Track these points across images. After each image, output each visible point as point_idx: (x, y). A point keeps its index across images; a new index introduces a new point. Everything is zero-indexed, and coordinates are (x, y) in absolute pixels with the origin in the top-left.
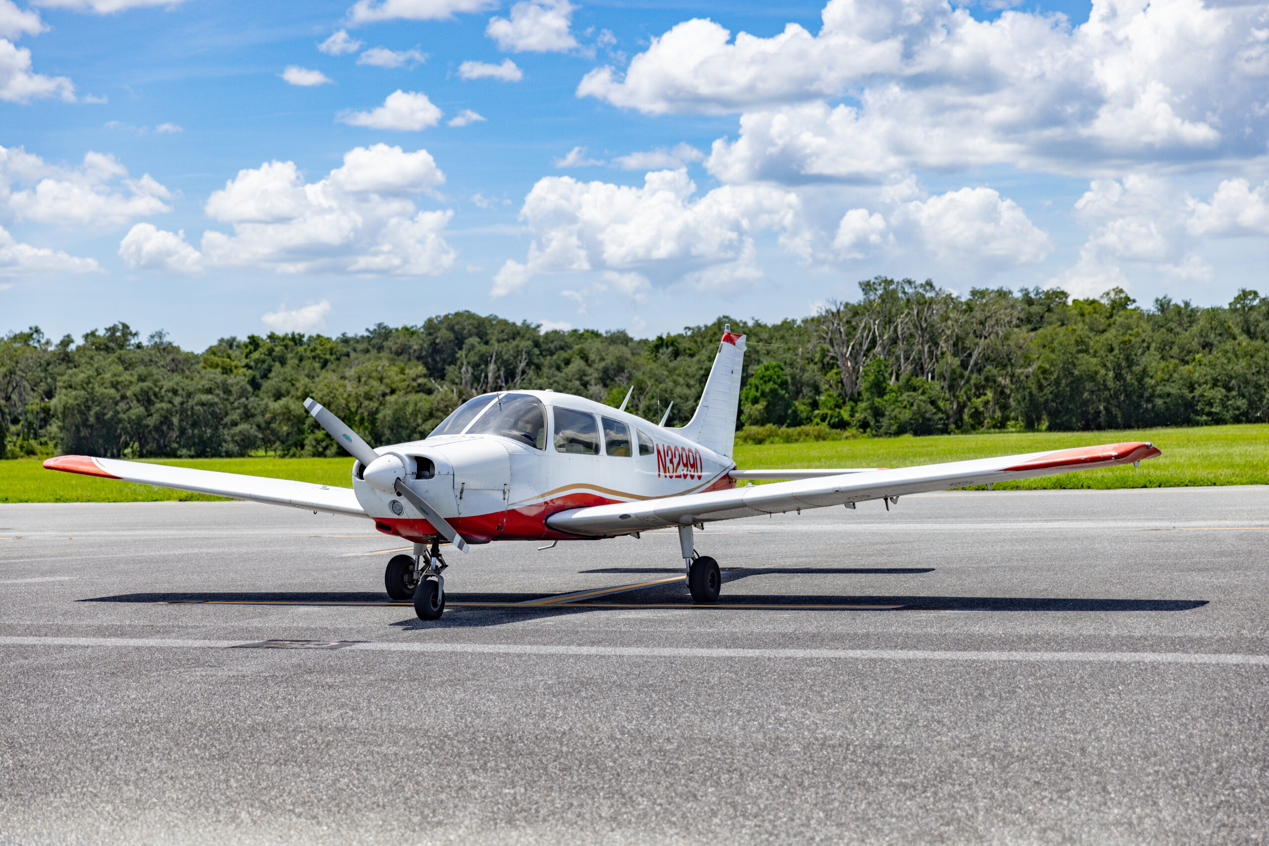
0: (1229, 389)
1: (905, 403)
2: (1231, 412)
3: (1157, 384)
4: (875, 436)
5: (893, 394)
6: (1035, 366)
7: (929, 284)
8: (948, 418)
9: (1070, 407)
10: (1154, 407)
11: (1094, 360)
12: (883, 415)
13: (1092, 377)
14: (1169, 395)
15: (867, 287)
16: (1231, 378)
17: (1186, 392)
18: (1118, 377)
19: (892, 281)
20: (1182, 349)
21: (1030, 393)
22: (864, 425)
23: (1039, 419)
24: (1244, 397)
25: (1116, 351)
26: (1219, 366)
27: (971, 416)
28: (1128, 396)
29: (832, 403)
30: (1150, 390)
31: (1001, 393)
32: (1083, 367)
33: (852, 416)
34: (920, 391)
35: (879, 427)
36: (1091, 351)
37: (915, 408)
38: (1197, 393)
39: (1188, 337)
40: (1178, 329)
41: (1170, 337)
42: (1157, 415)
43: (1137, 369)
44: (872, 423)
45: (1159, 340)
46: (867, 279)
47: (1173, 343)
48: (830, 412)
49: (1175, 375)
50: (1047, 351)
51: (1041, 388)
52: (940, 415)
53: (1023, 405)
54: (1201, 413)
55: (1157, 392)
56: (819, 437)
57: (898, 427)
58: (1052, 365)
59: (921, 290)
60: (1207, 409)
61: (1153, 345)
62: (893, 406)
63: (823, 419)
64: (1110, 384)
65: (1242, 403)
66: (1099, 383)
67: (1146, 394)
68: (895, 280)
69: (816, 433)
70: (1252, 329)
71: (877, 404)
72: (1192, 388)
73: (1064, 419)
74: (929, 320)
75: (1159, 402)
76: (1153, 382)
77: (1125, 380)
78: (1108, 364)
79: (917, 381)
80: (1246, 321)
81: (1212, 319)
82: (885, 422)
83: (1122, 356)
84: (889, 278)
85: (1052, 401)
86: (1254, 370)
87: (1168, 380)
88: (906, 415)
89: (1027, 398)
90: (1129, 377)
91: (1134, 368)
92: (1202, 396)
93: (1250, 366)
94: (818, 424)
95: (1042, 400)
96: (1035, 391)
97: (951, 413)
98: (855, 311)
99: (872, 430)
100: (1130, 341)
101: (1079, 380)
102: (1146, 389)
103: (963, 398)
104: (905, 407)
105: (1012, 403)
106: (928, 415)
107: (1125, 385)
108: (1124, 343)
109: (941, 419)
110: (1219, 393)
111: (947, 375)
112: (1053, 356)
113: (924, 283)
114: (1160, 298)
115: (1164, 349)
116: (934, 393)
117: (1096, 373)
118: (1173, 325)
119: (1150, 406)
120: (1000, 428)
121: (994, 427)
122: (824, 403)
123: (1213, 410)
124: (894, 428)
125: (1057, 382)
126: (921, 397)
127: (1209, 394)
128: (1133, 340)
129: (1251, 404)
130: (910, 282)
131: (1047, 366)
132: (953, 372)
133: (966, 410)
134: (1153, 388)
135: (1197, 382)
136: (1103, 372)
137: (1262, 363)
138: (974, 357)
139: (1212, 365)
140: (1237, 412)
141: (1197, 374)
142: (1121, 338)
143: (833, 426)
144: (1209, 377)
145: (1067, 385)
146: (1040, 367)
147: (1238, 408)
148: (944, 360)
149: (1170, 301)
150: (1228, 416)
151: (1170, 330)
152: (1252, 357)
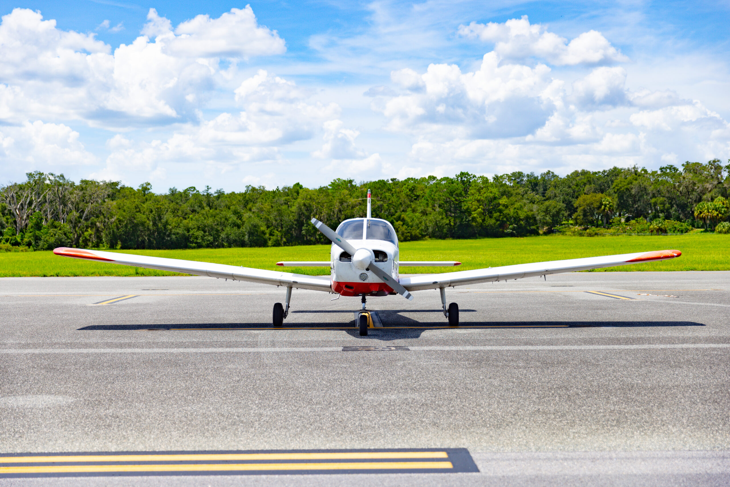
0: (205, 232)
1: (52, 234)
2: (206, 242)
3: (173, 228)
4: (35, 250)
5: (45, 230)
6: (115, 218)
7: (62, 176)
8: (72, 242)
9: (132, 238)
10: (171, 239)
11: (144, 216)
12: (40, 239)
13: (143, 224)
14: (178, 233)
15: (30, 175)
16: (206, 226)
17: (186, 232)
18: (154, 224)
19: (43, 174)
20: (183, 212)
21: (113, 231)
22: (29, 244)
23: (116, 244)
24: (211, 235)
25: (154, 212)
26: (201, 221)
27: (83, 241)
28: (159, 233)
29: (10, 233)
30: (169, 231)
31: (98, 230)
32: (139, 219)
33: (22, 240)
34: (59, 228)
35: (38, 246)
36: (142, 212)
37: (57, 236)
38: (191, 233)
39: (186, 207)
40: (181, 203)
41: (177, 207)
42: (172, 243)
43: (163, 221)
44: (33, 243)
45: (172, 208)
46: (30, 172)
47: (178, 209)
48: (10, 238)
49: (181, 224)
50: (121, 211)
51: (118, 229)
52: (69, 240)
53: (109, 236)
54: (192, 242)
55: (173, 232)
56: (8, 250)
57: (48, 246)
58: (124, 218)
59: (57, 179)
60: (195, 241)
61: (169, 210)
62: (45, 235)
63: (7, 241)
64: (151, 227)
65: (211, 238)
66: (145, 227)
67: (167, 233)
68: (45, 173)
69: (6, 248)
70: (211, 205)
71: (37, 234)
72: (188, 231)
73: (129, 243)
74: (63, 194)
75: (174, 237)
76: (171, 227)
77: (158, 226)
78: (150, 218)
79: (56, 223)
80: (209, 201)
81: (196, 199)
82: (41, 243)
83: (156, 215)
84: (42, 172)
85: (123, 235)
86: (216, 223)
87: (177, 227)
88: (52, 240)
89: (112, 233)
90: (160, 225)
91: (162, 221)
92: (193, 234)
93: (214, 222)
94: (4, 243)
95: (118, 234)
96: (115, 230)
97: (73, 239)
98: (21, 188)
99: (33, 247)
100: (160, 208)
101: (137, 225)
102: (167, 231)
103: (79, 232)
104: (52, 236)
105: (103, 235)
106: (63, 240)
107: (158, 229)
108: (158, 208)
109: (69, 242)
110: (200, 233)
111: (73, 222)
112: (124, 214)
113: (59, 175)
114: (172, 188)
115: (174, 212)
116: (66, 229)
117: (145, 222)
118: (178, 201)
119: (169, 239)
120: (97, 247)
121: (94, 247)
122: (7, 233)
123: (198, 241)
124: (46, 246)
125: (126, 226)
126: (60, 231)
127: (196, 234)
128: (162, 207)
129: (215, 239)
130: (52, 175)
131: (121, 218)
132: (76, 220)
133: (81, 238)
134: (171, 230)
135: (191, 228)
136: (148, 222)
137: (219, 220)
138: (86, 213)
139: (197, 220)
140: (208, 242)
141: (190, 224)
142: (156, 206)
143: (13, 245)
144: (196, 226)
145: (131, 228)
146: (118, 219)
147: (209, 241)
148: (72, 213)
149: (176, 190)
150: (204, 244)
151: (177, 203)
152: (215, 217)
